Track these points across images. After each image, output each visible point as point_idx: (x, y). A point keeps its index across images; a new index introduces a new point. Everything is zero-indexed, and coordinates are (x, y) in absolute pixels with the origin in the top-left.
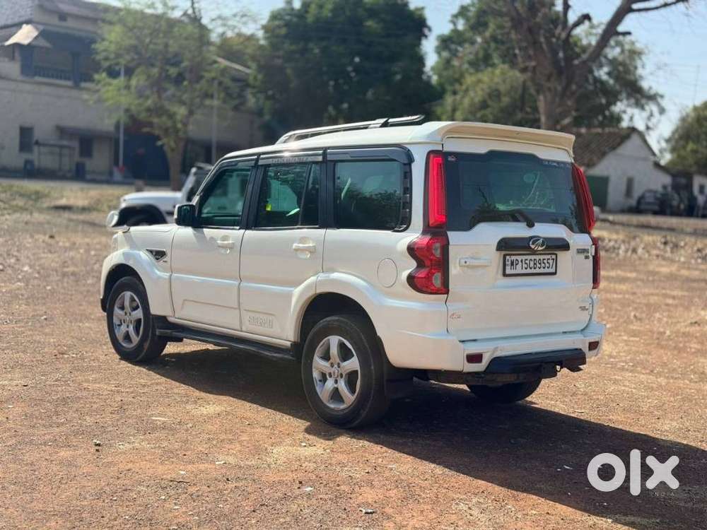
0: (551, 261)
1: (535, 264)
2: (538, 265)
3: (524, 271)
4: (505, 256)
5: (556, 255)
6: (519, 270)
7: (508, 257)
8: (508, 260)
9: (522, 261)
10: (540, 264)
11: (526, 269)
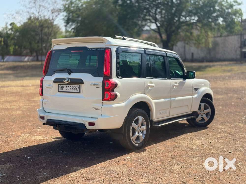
0: (77, 88)
1: (70, 88)
2: (72, 89)
3: (66, 91)
4: (59, 84)
5: (80, 86)
6: (64, 90)
7: (59, 85)
8: (60, 86)
9: (65, 87)
10: (73, 88)
11: (67, 90)
